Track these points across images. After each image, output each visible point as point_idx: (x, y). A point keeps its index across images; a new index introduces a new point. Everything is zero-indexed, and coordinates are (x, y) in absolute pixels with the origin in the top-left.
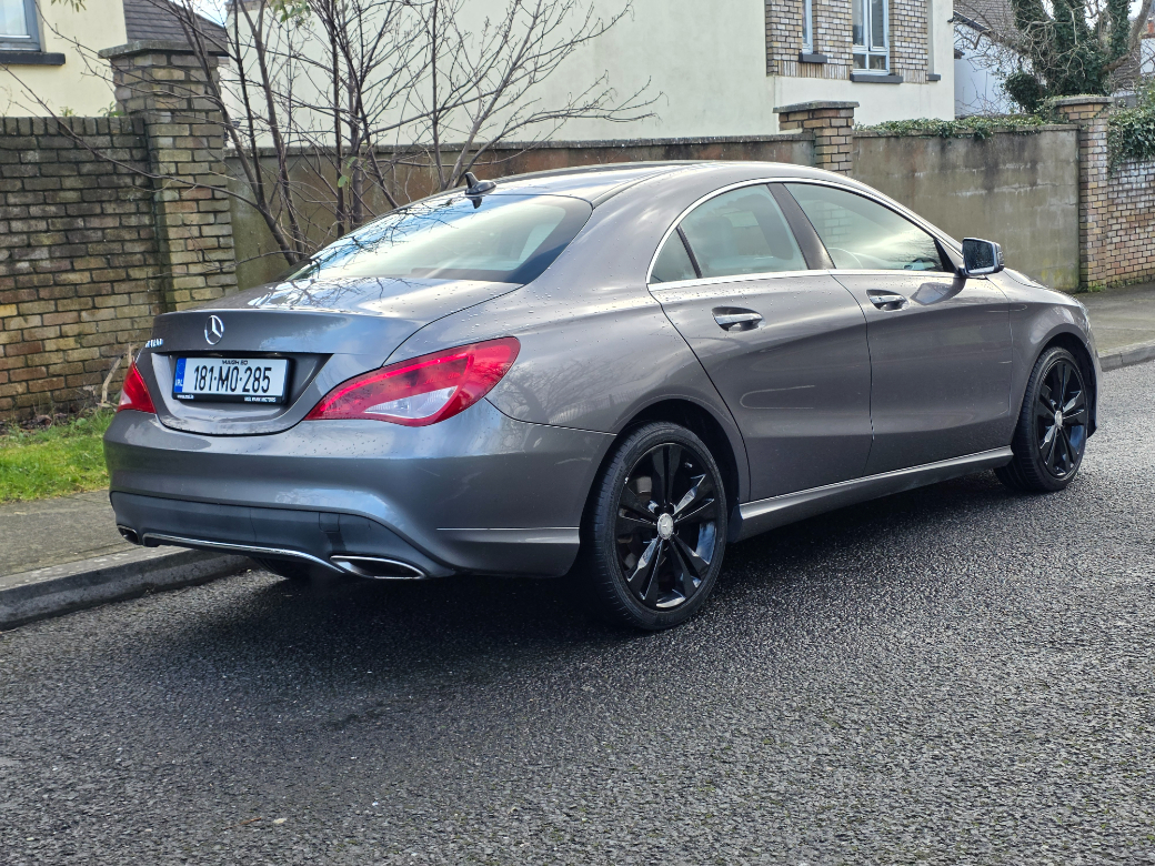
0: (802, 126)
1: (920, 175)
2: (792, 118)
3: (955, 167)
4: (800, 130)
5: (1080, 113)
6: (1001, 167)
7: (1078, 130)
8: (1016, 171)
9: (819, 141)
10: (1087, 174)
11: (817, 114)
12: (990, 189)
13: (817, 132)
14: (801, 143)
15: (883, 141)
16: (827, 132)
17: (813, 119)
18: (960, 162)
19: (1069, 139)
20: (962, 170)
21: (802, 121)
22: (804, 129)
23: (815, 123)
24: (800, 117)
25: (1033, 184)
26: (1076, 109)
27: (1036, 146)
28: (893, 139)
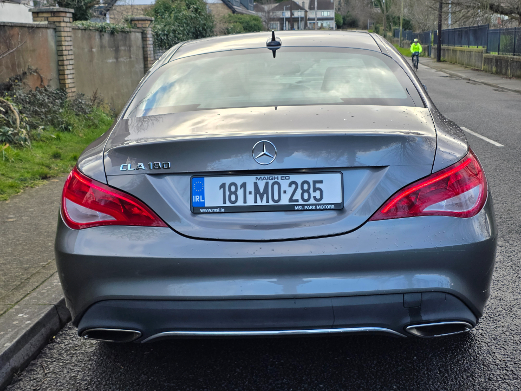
0: (47, 20)
1: (94, 50)
2: (40, 15)
3: (105, 47)
4: (46, 22)
5: (142, 24)
6: (120, 48)
7: (142, 33)
8: (125, 50)
9: (58, 29)
10: (147, 54)
11: (57, 14)
12: (117, 58)
13: (57, 24)
14: (50, 29)
15: (80, 31)
16: (63, 24)
17: (54, 16)
18: (107, 45)
19: (139, 35)
20: (108, 49)
21: (47, 17)
22: (49, 22)
23: (55, 19)
24: (46, 15)
25: (130, 57)
26: (140, 22)
27: (130, 38)
28: (83, 31)
